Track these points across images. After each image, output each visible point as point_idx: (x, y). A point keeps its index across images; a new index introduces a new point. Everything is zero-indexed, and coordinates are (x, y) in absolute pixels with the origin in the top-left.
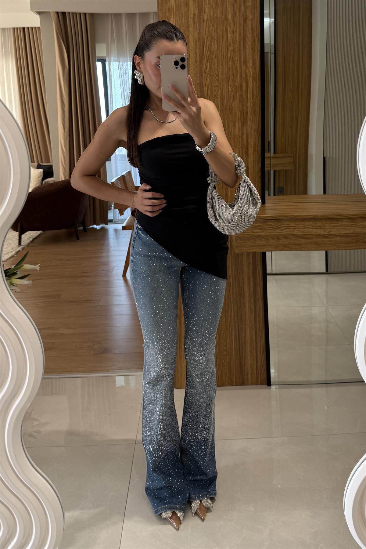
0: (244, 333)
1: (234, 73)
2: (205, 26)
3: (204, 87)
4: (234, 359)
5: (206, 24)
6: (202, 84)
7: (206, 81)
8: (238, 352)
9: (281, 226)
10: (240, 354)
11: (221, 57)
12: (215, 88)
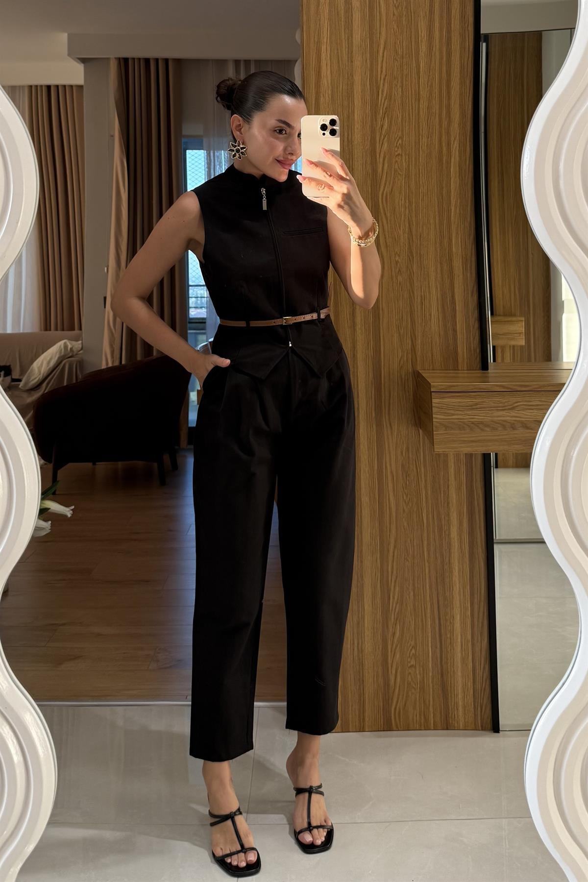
0: (450, 623)
1: (430, 133)
2: (381, 59)
3: (378, 156)
4: (431, 674)
5: (383, 57)
6: (375, 152)
7: (381, 147)
8: (439, 661)
9: (516, 404)
10: (442, 666)
11: (407, 108)
12: (397, 159)
